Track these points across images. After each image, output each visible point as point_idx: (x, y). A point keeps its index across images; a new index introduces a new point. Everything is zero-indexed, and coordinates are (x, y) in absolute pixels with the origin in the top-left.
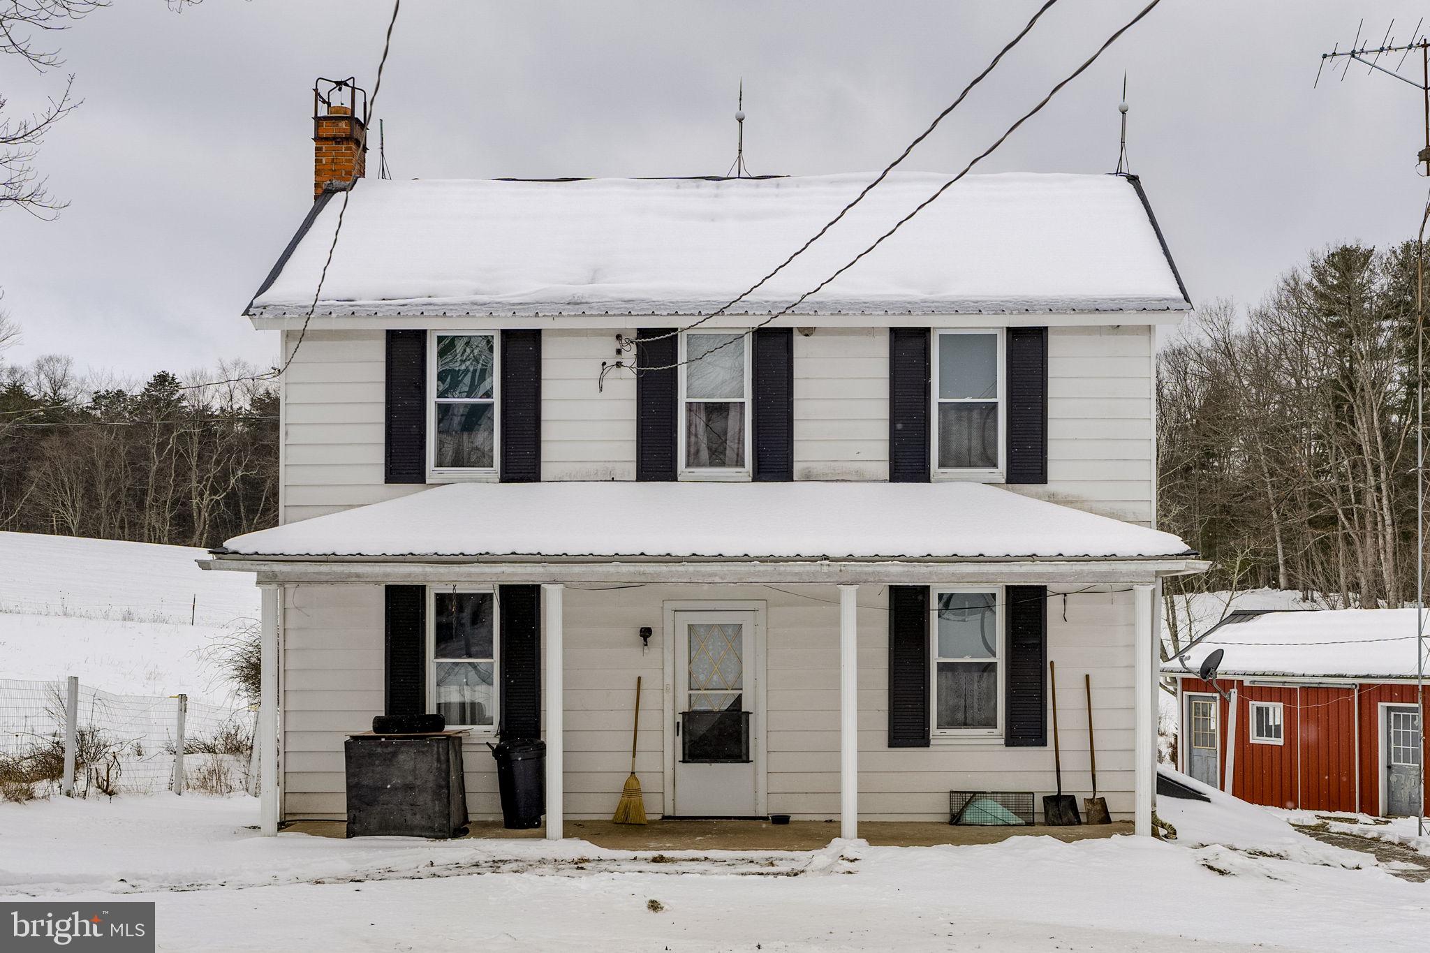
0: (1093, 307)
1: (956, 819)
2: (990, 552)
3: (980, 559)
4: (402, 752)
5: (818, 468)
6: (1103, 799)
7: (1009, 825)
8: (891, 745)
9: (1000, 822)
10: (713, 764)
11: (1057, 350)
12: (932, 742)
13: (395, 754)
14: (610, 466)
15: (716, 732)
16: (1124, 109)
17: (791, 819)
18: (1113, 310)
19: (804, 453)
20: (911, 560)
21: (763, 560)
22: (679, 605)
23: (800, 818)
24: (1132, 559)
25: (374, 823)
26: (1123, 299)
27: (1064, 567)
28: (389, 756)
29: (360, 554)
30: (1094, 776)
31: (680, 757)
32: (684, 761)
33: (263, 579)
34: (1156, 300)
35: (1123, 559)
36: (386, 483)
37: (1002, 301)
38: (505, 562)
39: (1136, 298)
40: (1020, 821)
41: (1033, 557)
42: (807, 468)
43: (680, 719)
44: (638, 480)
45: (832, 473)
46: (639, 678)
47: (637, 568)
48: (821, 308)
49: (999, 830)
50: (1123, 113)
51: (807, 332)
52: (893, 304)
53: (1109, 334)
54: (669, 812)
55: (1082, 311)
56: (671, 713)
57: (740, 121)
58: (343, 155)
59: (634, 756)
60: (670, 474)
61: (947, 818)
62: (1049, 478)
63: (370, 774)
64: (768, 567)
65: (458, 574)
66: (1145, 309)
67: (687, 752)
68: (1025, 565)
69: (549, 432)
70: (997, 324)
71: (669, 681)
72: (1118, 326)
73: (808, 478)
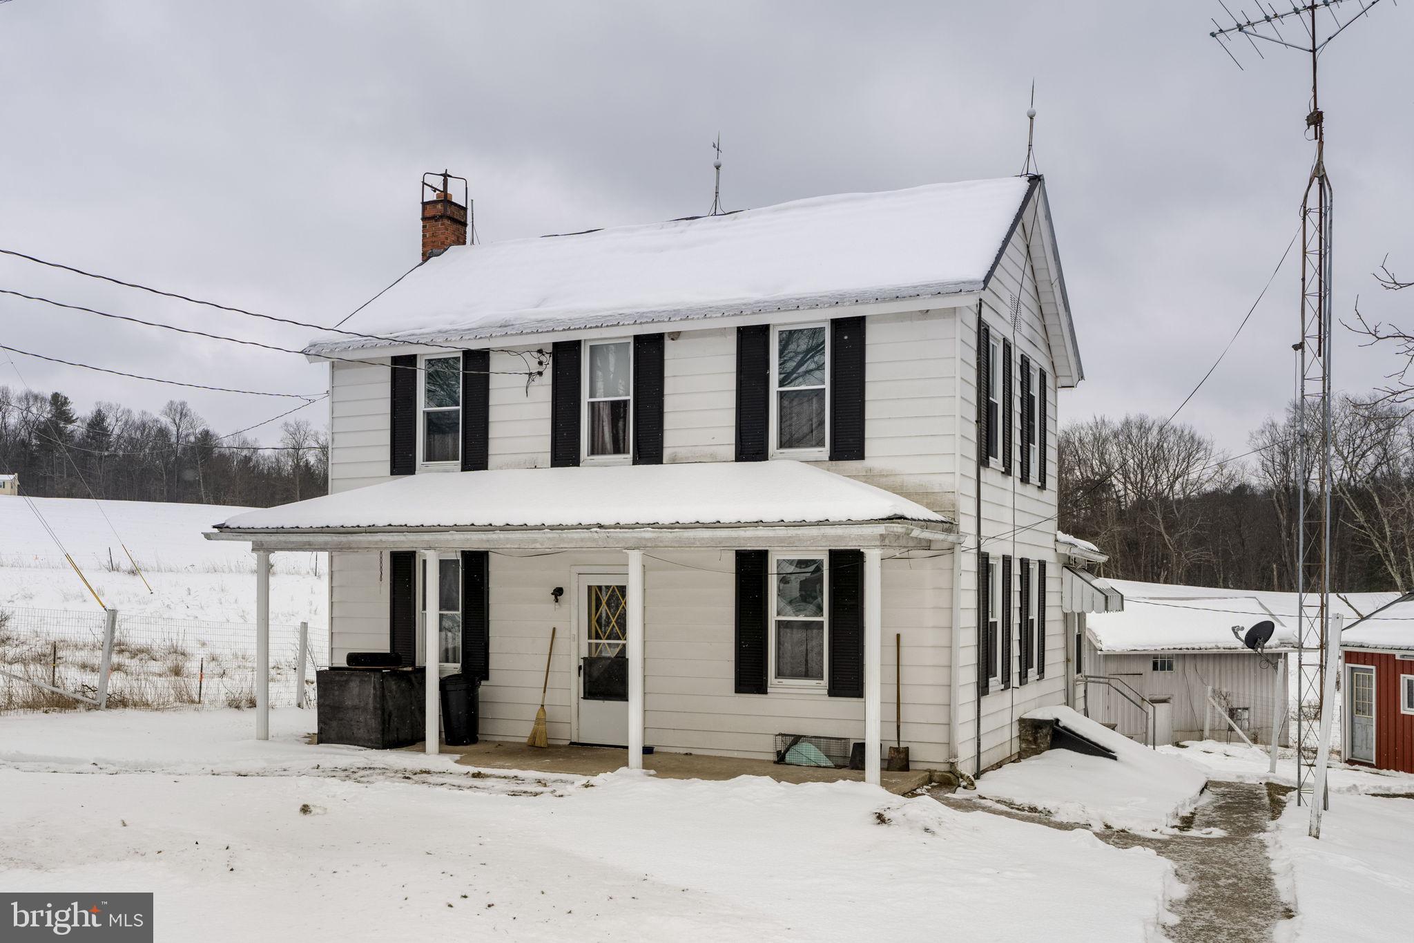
0: (895, 295)
1: (781, 758)
2: (726, 519)
3: (717, 525)
4: (352, 681)
5: (682, 452)
6: (907, 749)
7: (821, 767)
8: (736, 692)
9: (813, 764)
10: (606, 702)
11: (873, 336)
12: (769, 690)
13: (347, 682)
14: (534, 456)
15: (606, 675)
16: (1030, 114)
17: (655, 750)
18: (911, 296)
19: (672, 440)
20: (663, 527)
21: (552, 528)
22: (581, 569)
23: (665, 750)
24: (840, 523)
25: (333, 735)
26: (922, 286)
27: (781, 532)
28: (343, 683)
29: (298, 527)
30: (898, 727)
31: (582, 695)
32: (585, 698)
33: (255, 547)
34: (952, 284)
35: (834, 524)
36: (391, 474)
37: (820, 297)
38: (380, 532)
39: (936, 284)
40: (830, 764)
41: (758, 523)
42: (676, 452)
43: (582, 663)
44: (552, 467)
45: (692, 456)
46: (554, 629)
47: (466, 536)
48: (675, 315)
49: (811, 771)
50: (1031, 118)
51: (675, 336)
52: (731, 306)
53: (919, 319)
54: (575, 740)
55: (884, 300)
56: (576, 658)
57: (718, 168)
58: (439, 229)
59: (545, 692)
60: (576, 462)
61: (773, 757)
62: (866, 455)
63: (331, 697)
64: (555, 534)
65: (369, 542)
66: (939, 293)
67: (587, 690)
68: (748, 530)
69: (495, 431)
70: (821, 318)
71: (575, 632)
72: (927, 311)
73: (673, 461)
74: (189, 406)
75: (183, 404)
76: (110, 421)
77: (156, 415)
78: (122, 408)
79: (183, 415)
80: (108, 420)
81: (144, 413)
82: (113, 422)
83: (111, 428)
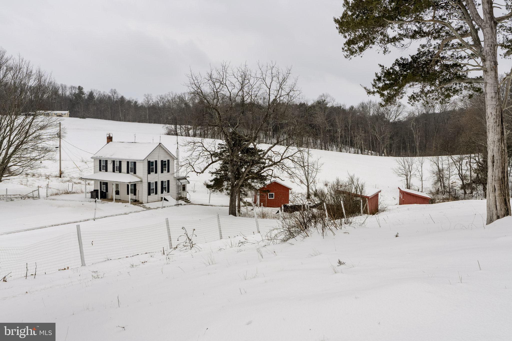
0: (138, 160)
5: (123, 172)
8: (127, 194)
11: (137, 163)
14: (111, 171)
37: (133, 159)
43: (115, 191)
52: (127, 158)
53: (140, 162)
58: (109, 140)
59: (112, 194)
60: (115, 172)
62: (136, 174)
66: (143, 159)
67: (116, 194)
74: (117, 90)
75: (115, 90)
76: (95, 94)
77: (108, 93)
78: (98, 91)
79: (115, 93)
80: (94, 94)
81: (104, 92)
82: (96, 95)
83: (95, 96)
